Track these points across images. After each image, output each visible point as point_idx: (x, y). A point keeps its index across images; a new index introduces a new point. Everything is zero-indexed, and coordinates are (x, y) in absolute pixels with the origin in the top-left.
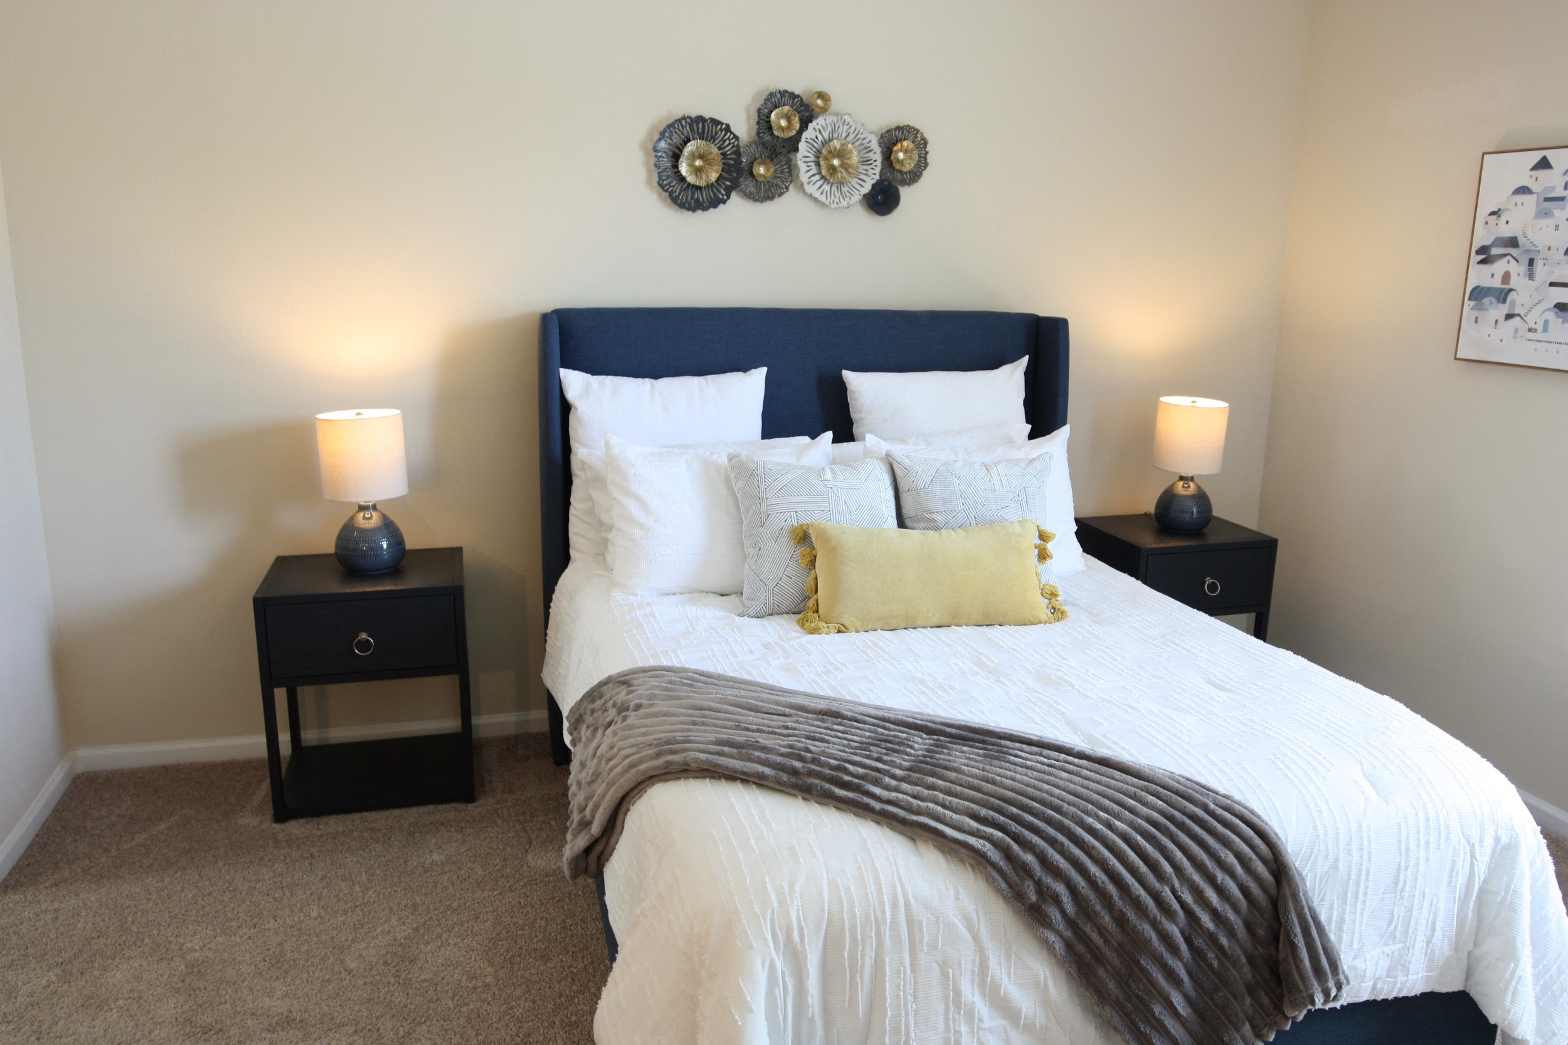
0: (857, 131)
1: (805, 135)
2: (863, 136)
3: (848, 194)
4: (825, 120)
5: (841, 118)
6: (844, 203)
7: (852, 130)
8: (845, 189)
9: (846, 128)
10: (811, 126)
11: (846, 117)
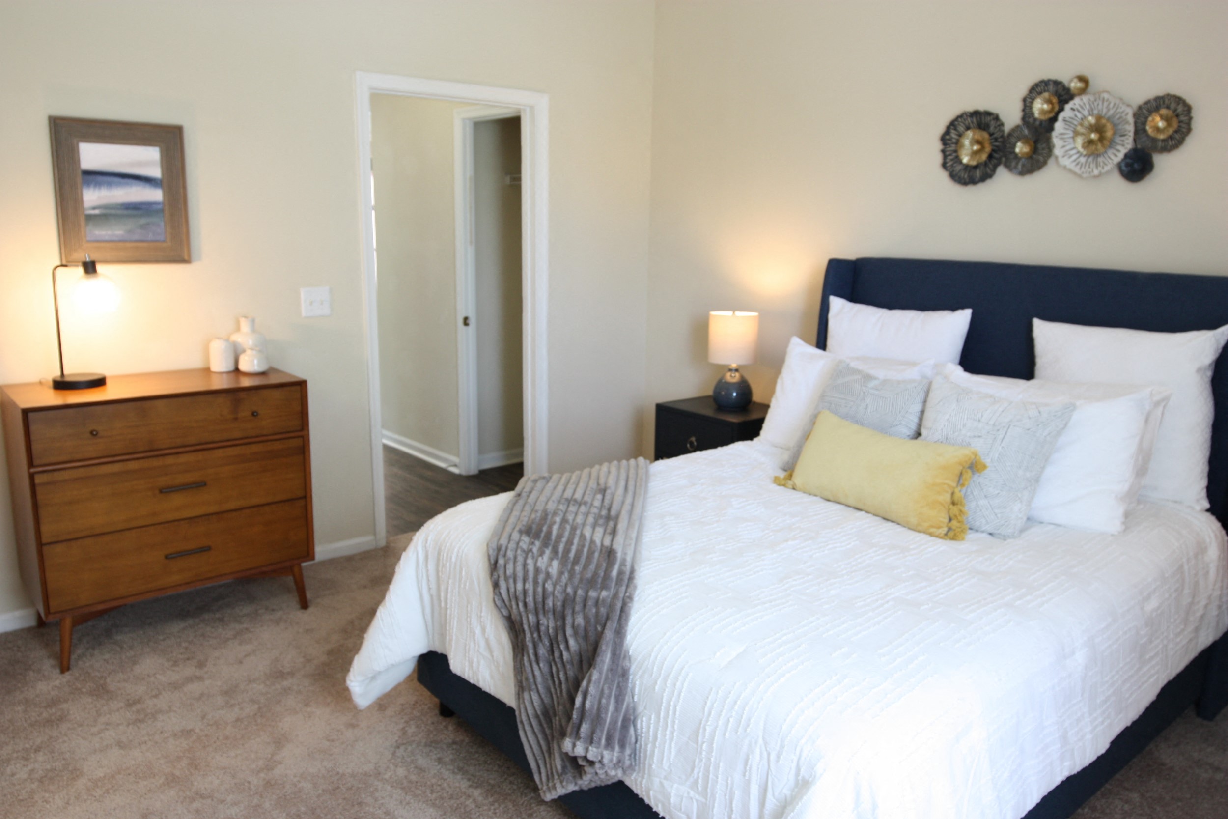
0: (1116, 107)
1: (1061, 116)
2: (1121, 110)
3: (1102, 164)
4: (1082, 100)
5: (1099, 97)
6: (1096, 172)
7: (1112, 105)
8: (1100, 159)
9: (1106, 104)
10: (1067, 107)
11: (1106, 96)
